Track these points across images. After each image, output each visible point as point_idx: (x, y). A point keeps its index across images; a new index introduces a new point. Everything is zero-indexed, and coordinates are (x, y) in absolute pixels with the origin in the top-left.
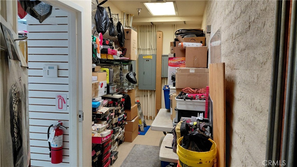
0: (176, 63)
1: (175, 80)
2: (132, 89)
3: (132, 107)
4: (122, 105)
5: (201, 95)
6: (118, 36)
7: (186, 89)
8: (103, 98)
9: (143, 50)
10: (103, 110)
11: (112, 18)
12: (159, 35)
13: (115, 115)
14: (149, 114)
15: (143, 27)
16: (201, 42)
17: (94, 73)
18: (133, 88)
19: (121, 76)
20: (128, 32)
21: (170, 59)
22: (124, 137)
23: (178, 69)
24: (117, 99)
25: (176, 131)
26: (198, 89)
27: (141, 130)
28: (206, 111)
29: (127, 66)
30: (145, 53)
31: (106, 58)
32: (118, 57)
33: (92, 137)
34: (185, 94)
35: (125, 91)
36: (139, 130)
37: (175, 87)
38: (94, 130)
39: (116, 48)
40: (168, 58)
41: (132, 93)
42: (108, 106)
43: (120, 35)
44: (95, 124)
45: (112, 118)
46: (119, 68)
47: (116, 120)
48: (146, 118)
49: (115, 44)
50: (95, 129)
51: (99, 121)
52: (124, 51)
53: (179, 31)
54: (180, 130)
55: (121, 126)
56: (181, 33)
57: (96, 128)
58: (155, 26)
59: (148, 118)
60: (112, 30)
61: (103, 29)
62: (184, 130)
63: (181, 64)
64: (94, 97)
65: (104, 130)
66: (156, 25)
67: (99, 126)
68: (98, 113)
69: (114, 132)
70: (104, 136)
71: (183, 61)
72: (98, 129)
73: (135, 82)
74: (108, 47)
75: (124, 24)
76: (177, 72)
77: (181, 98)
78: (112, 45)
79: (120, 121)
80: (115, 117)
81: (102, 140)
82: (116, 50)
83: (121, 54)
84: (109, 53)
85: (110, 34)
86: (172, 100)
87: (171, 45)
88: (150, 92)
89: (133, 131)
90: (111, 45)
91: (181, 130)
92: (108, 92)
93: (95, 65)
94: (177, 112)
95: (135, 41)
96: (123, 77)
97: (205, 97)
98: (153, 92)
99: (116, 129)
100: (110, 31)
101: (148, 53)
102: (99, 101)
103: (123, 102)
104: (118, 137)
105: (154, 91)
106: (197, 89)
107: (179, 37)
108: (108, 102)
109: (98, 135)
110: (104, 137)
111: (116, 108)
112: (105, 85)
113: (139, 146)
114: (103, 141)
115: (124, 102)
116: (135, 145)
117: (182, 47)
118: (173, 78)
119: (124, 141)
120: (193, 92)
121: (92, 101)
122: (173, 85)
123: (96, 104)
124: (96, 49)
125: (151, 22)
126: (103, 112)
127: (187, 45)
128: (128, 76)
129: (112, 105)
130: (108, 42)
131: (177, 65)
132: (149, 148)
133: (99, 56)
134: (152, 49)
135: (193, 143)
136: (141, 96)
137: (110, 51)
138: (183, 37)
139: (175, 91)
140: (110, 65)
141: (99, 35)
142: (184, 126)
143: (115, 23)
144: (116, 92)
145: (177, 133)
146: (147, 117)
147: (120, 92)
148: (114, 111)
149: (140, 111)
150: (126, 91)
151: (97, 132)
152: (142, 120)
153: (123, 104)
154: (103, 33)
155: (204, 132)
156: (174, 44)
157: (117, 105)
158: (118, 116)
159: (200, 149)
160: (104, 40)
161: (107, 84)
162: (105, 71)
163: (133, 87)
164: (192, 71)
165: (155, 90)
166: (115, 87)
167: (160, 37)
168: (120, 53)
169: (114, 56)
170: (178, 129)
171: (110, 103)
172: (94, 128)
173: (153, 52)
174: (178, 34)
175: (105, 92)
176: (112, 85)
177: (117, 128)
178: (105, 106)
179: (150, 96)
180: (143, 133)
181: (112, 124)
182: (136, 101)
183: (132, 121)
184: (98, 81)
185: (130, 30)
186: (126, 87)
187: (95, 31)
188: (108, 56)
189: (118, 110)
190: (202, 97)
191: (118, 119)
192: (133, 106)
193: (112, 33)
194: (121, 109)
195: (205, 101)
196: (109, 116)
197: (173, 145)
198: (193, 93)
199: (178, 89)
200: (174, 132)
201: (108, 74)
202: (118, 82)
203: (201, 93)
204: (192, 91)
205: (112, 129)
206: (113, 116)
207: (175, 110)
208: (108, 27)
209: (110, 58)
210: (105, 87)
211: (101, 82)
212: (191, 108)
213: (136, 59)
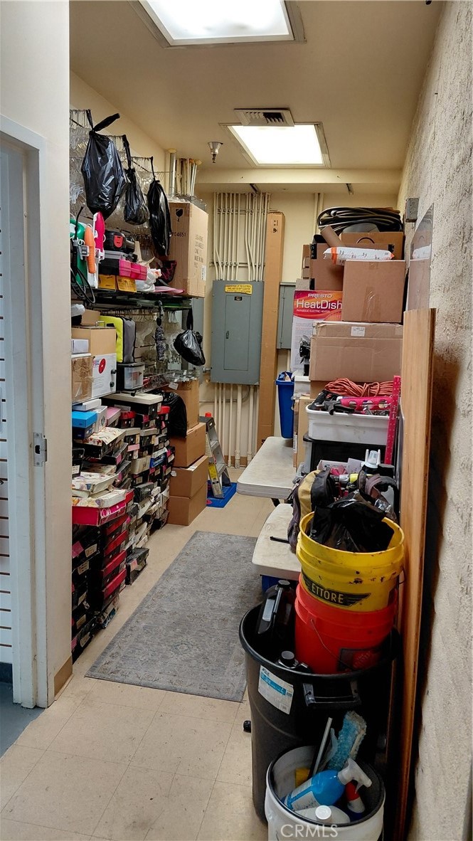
0: (316, 309)
1: (309, 358)
2: (191, 380)
3: (188, 432)
4: (161, 425)
5: (378, 399)
6: (151, 222)
7: (337, 382)
8: (106, 401)
9: (226, 267)
10: (105, 435)
11: (134, 170)
12: (272, 223)
13: (141, 450)
14: (238, 451)
15: (229, 197)
16: (391, 248)
17: (79, 331)
18: (193, 378)
19: (160, 343)
20: (182, 211)
21: (300, 294)
22: (168, 512)
23: (318, 324)
24: (148, 406)
25: (301, 496)
26: (372, 384)
27: (216, 493)
28: (389, 444)
29: (178, 314)
30: (230, 278)
31: (114, 288)
32: (150, 285)
33: (73, 507)
34: (334, 397)
35: (171, 386)
36: (210, 493)
37: (308, 377)
38: (78, 487)
39: (144, 259)
40: (294, 293)
41: (189, 391)
42: (120, 424)
43: (158, 220)
44: (83, 474)
45: (131, 458)
46: (155, 318)
47: (145, 465)
48: (230, 460)
49: (142, 248)
50: (82, 487)
51: (95, 464)
52: (170, 270)
53: (329, 212)
54: (311, 494)
55: (159, 481)
56: (336, 220)
57: (82, 483)
58: (261, 195)
59: (237, 462)
60: (132, 204)
61: (105, 202)
62: (322, 493)
63: (331, 310)
64: (80, 397)
65: (107, 490)
66: (264, 194)
67: (94, 478)
68: (90, 443)
69: (138, 496)
70: (106, 505)
71: (335, 301)
72: (88, 486)
73: (199, 361)
74: (119, 255)
75: (170, 187)
76: (315, 333)
77: (323, 409)
78: (133, 251)
79: (156, 468)
80: (140, 456)
81: (100, 517)
82: (143, 264)
83: (159, 278)
84: (122, 273)
85: (126, 217)
86: (298, 413)
87: (305, 256)
88: (242, 390)
89: (192, 495)
90: (128, 250)
91: (314, 495)
92: (120, 386)
93: (81, 307)
94: (309, 445)
95: (201, 239)
96: (164, 345)
97: (389, 406)
98: (252, 390)
99: (144, 488)
100: (126, 207)
101: (240, 275)
102: (94, 409)
103: (164, 415)
104: (149, 511)
105: (256, 388)
106: (368, 383)
107: (329, 231)
108: (122, 414)
109: (89, 502)
110: (107, 508)
111: (144, 432)
112: (111, 365)
113: (206, 536)
114: (102, 517)
115: (167, 415)
116: (197, 532)
117: (335, 262)
118: (305, 352)
119: (166, 523)
120: (357, 392)
121: (73, 410)
122: (303, 371)
123: (86, 417)
124: (85, 261)
125: (251, 185)
126: (104, 440)
127: (349, 254)
128: (179, 344)
129: (132, 422)
130: (120, 240)
131: (318, 313)
132: (232, 543)
133: (93, 280)
134: (251, 265)
135: (341, 528)
136: (218, 402)
137: (125, 266)
138: (338, 233)
139: (309, 387)
140: (128, 307)
141: (95, 219)
142: (323, 484)
143: (144, 184)
144: (145, 388)
145: (301, 502)
146: (233, 458)
147: (154, 387)
148: (138, 438)
149: (213, 443)
150: (173, 386)
151: (87, 495)
152: (219, 466)
153: (165, 421)
154: (106, 213)
155: (373, 501)
156: (312, 252)
157: (146, 423)
158: (150, 453)
159: (360, 546)
160: (107, 233)
161: (118, 363)
162: (111, 325)
163: (194, 375)
164: (358, 331)
165: (257, 383)
166: (140, 373)
167: (275, 230)
168: (157, 273)
169: (138, 282)
170: (305, 492)
171: (126, 417)
172: (77, 483)
173: (254, 275)
174: (325, 222)
175: (112, 385)
176: (132, 367)
177: (147, 487)
178: (112, 425)
179: (243, 401)
180: (221, 502)
181: (132, 476)
182: (202, 414)
183: (188, 469)
184: (90, 354)
185: (187, 207)
186: (174, 375)
187: (82, 208)
188: (120, 281)
189: (150, 436)
190: (381, 406)
191: (149, 461)
192: (194, 428)
193: (133, 213)
194: (157, 435)
195: (387, 417)
196: (122, 454)
197: (289, 535)
198: (358, 394)
199: (314, 383)
200: (293, 499)
201: (121, 334)
202: (150, 359)
203: (378, 395)
204: (354, 390)
205: (131, 488)
206: (136, 454)
207: (305, 440)
208: (120, 196)
209: (127, 287)
210: (112, 372)
211: (99, 358)
212: (348, 436)
213: (202, 294)
